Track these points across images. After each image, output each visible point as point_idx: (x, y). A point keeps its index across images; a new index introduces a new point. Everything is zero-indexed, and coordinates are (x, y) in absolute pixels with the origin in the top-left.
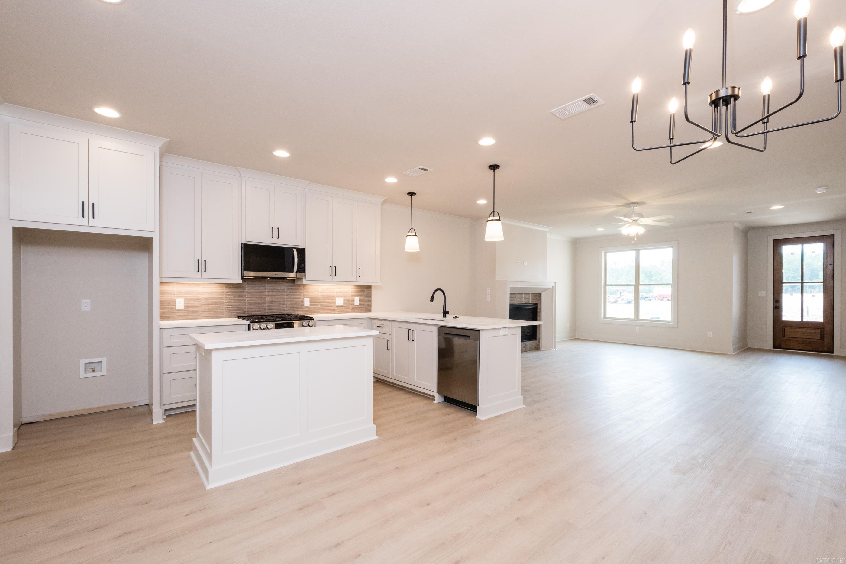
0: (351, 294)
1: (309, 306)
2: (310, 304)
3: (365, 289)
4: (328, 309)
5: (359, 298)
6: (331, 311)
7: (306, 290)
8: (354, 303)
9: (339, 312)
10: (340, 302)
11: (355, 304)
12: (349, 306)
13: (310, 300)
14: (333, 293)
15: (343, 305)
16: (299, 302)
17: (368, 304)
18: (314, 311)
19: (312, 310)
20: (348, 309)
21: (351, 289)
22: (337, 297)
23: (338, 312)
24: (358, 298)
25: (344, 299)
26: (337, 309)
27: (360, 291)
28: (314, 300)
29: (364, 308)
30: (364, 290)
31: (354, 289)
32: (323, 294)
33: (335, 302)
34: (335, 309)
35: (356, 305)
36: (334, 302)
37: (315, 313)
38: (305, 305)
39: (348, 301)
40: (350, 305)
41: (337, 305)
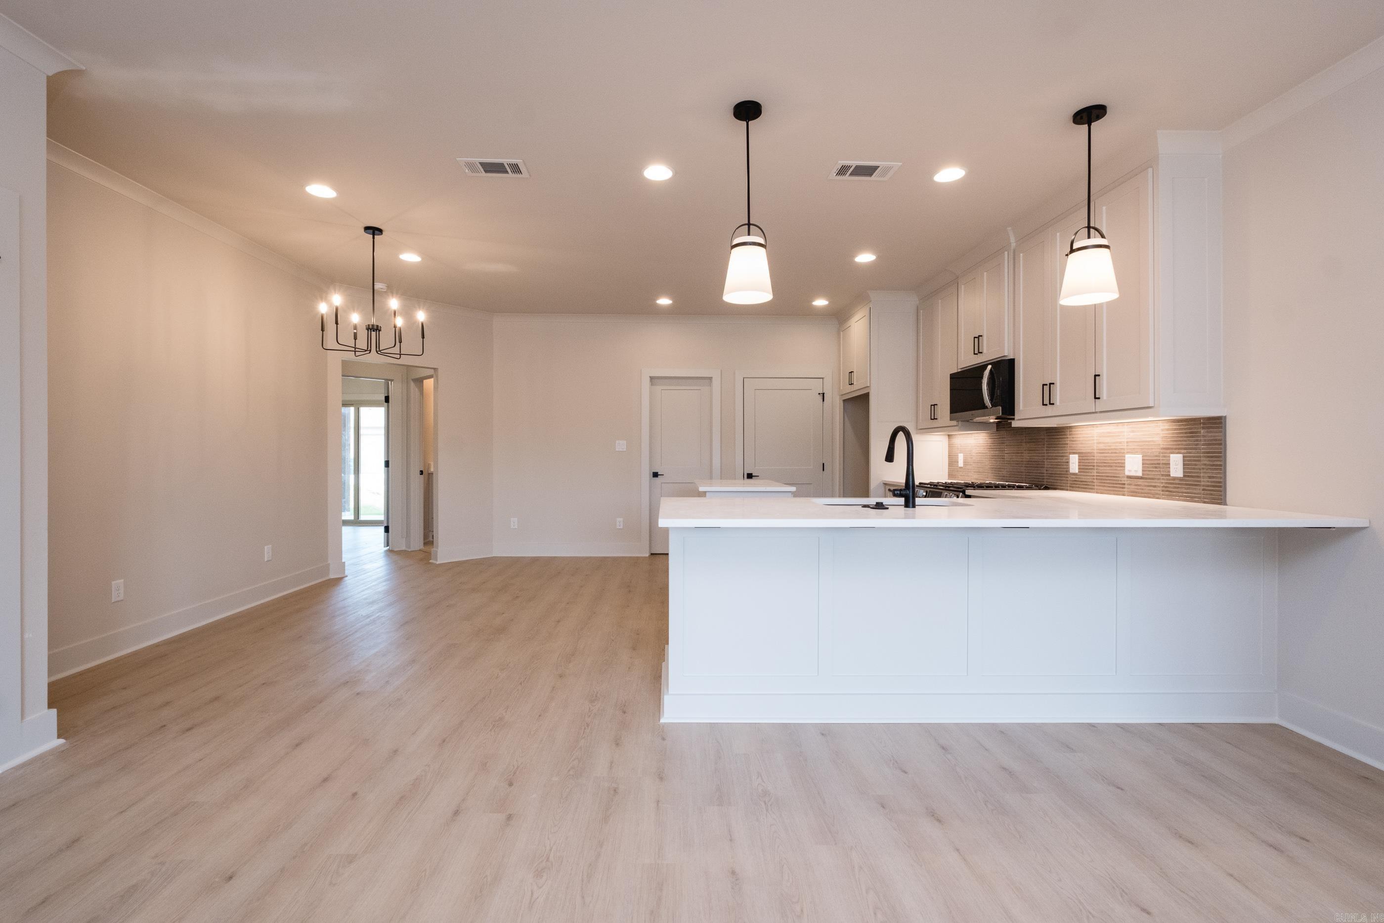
0: (1162, 446)
1: (1077, 472)
2: (1079, 469)
3: (1203, 428)
4: (1109, 483)
5: (1184, 457)
6: (1116, 487)
7: (1073, 438)
8: (1169, 472)
9: (1134, 494)
10: (1133, 465)
11: (1171, 476)
12: (1159, 479)
13: (1079, 459)
14: (1120, 443)
15: (1140, 474)
16: (1063, 462)
17: (1210, 477)
18: (1086, 485)
19: (1081, 481)
20: (1155, 486)
21: (1163, 430)
22: (1128, 453)
23: (1132, 492)
24: (1181, 456)
25: (1143, 460)
26: (1128, 484)
27: (1187, 437)
28: (1085, 460)
29: (1199, 490)
30: (1200, 432)
31: (1168, 430)
32: (1102, 446)
33: (1124, 467)
34: (1124, 484)
35: (1174, 479)
36: (1122, 466)
37: (1086, 488)
38: (1071, 471)
39: (1155, 464)
40: (1158, 477)
41: (1127, 473)
